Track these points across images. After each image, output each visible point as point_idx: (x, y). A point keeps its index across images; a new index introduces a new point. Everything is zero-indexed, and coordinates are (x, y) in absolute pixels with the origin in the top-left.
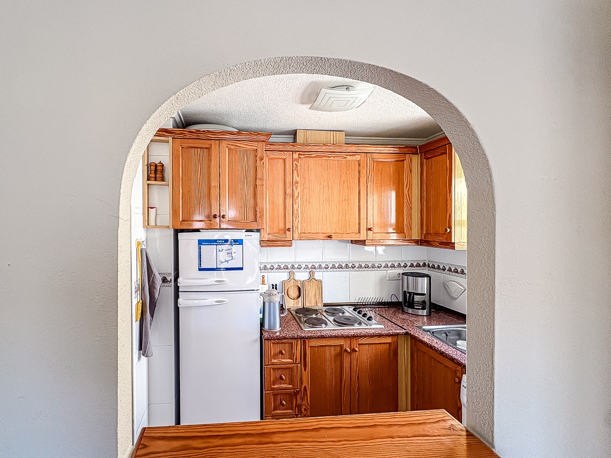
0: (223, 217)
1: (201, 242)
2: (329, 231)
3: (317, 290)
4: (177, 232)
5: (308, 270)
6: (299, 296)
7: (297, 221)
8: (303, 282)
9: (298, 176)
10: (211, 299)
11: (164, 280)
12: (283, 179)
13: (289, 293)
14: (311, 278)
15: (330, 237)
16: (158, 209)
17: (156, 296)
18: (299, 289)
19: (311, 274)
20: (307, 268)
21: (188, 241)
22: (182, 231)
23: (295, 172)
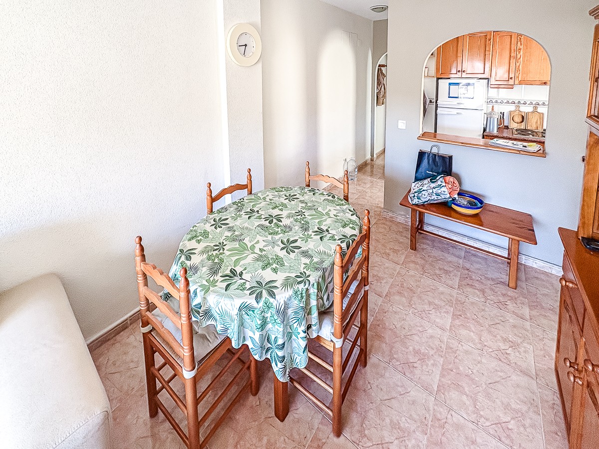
0: (464, 71)
1: (450, 84)
2: (545, 79)
3: (538, 119)
4: (438, 79)
5: (532, 106)
6: (523, 121)
7: (518, 73)
8: (527, 113)
9: (521, 45)
10: (455, 111)
11: (431, 102)
12: (509, 47)
13: (514, 119)
14: (535, 111)
15: (545, 83)
16: (430, 69)
17: (427, 107)
18: (523, 117)
19: (535, 108)
20: (531, 103)
21: (443, 84)
22: (441, 78)
23: (519, 43)
